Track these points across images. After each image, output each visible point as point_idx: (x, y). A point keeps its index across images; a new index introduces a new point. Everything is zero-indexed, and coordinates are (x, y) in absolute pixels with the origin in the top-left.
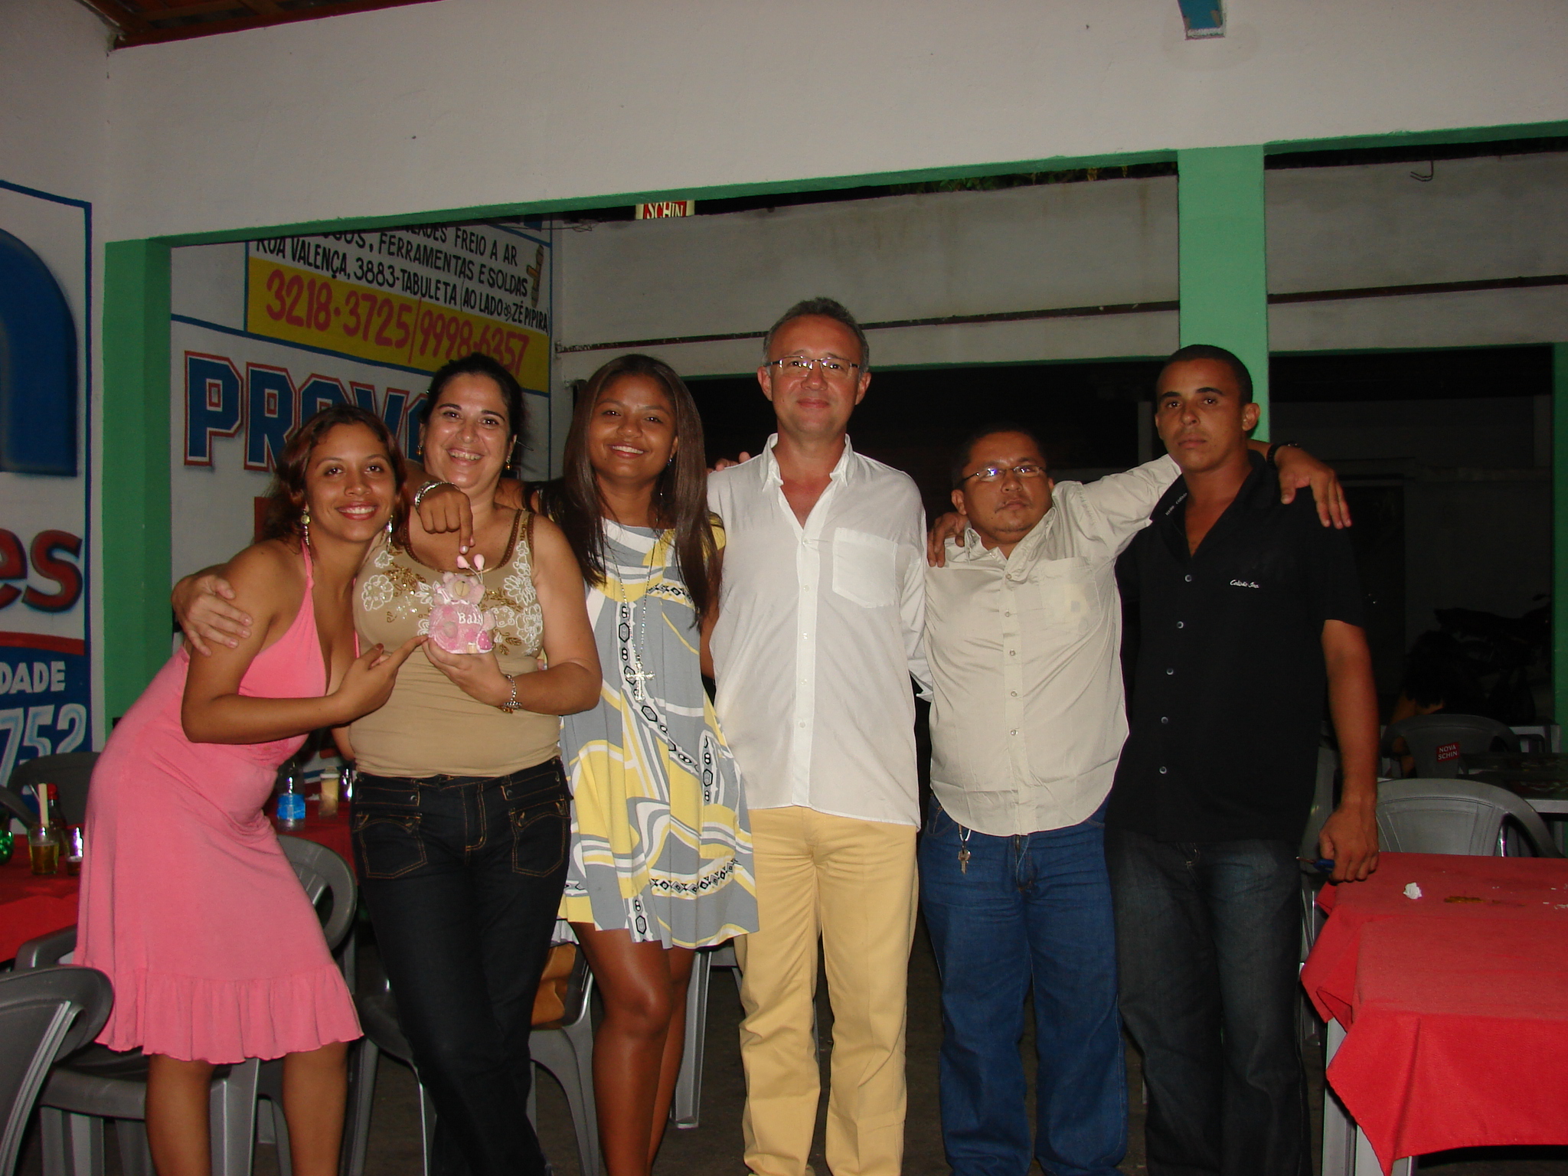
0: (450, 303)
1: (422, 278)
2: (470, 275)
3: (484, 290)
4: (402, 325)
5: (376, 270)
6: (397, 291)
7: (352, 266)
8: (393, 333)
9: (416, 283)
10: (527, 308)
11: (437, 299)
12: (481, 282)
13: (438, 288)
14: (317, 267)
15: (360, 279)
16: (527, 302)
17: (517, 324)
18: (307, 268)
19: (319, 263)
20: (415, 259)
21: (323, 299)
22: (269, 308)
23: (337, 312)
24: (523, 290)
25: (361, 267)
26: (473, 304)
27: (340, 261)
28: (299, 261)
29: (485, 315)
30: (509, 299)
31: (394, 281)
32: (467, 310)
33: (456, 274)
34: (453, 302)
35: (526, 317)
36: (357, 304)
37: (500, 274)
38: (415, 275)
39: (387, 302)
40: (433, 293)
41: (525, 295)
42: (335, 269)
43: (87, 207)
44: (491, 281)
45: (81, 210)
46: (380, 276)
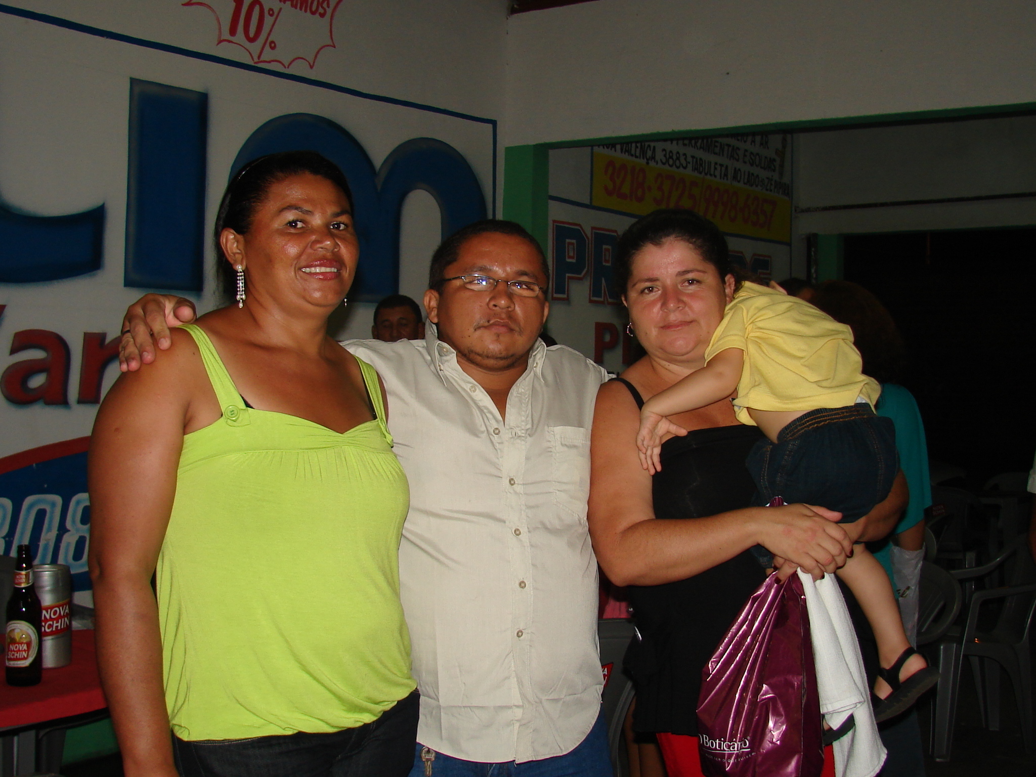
1: (705, 161)
2: (737, 157)
3: (746, 168)
4: (691, 196)
5: (675, 157)
6: (689, 171)
7: (659, 155)
8: (686, 202)
9: (701, 165)
10: (776, 181)
11: (715, 176)
12: (745, 162)
13: (715, 169)
14: (636, 157)
15: (664, 164)
16: (776, 176)
17: (769, 192)
18: (630, 158)
19: (638, 154)
20: (701, 148)
21: (640, 179)
22: (606, 188)
23: (650, 188)
24: (773, 167)
25: (665, 156)
26: (739, 179)
27: (651, 152)
28: (625, 153)
29: (747, 187)
30: (764, 174)
31: (687, 165)
32: (735, 183)
33: (728, 157)
34: (725, 178)
35: (775, 187)
36: (662, 182)
37: (758, 157)
38: (701, 159)
39: (682, 180)
40: (712, 172)
41: (774, 171)
42: (648, 157)
43: (494, 123)
44: (751, 162)
45: (490, 126)
46: (678, 162)
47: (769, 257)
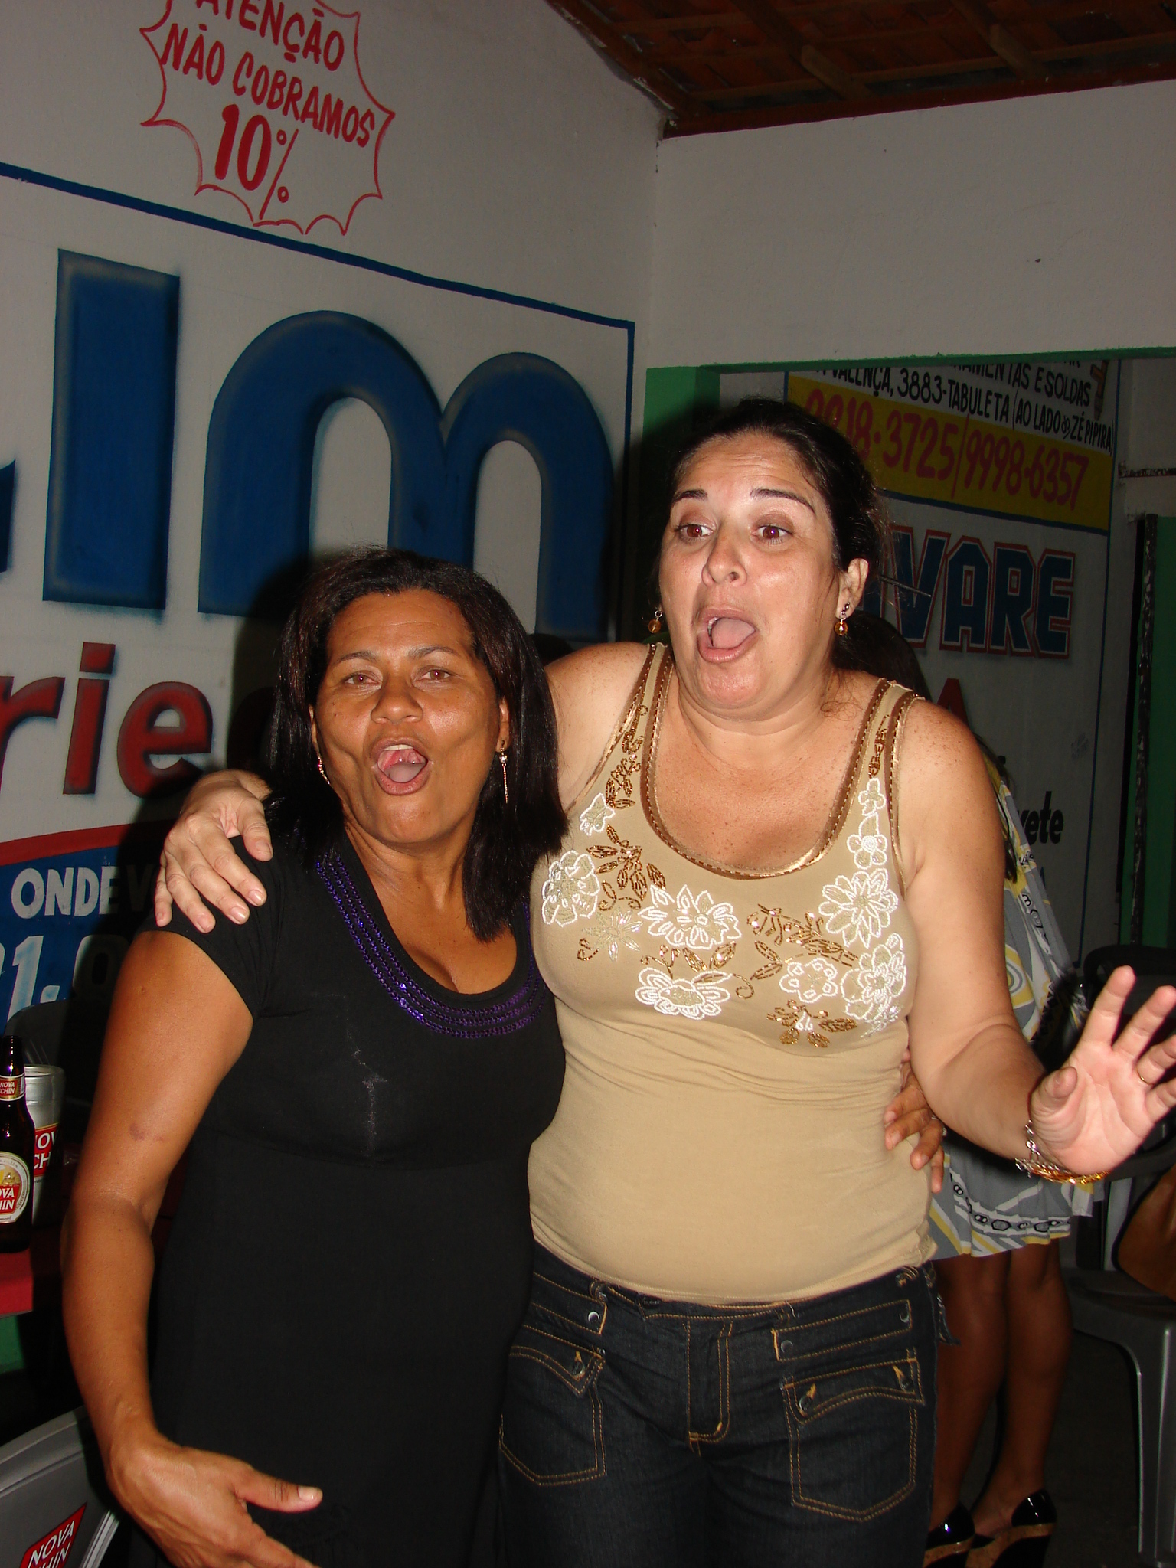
0: (1001, 420)
1: (971, 388)
2: (1025, 382)
3: (1039, 400)
4: (946, 451)
5: (921, 383)
6: (943, 407)
7: (896, 380)
8: (936, 461)
9: (964, 396)
10: (1088, 422)
11: (987, 415)
12: (1038, 390)
13: (988, 402)
14: (858, 383)
15: (903, 395)
16: (1089, 414)
17: (1076, 442)
18: (852, 386)
19: (861, 378)
21: (863, 423)
23: (878, 438)
25: (905, 380)
26: (1026, 420)
27: (882, 375)
28: (840, 378)
29: (1040, 433)
30: (1069, 410)
31: (941, 397)
32: (1020, 427)
33: (1009, 382)
34: (1004, 418)
35: (1087, 433)
36: (899, 427)
37: (1059, 379)
38: (964, 386)
39: (932, 422)
40: (982, 409)
41: (1087, 404)
42: (877, 384)
43: (630, 326)
44: (1049, 389)
45: (624, 332)
46: (926, 391)
47: (1073, 555)
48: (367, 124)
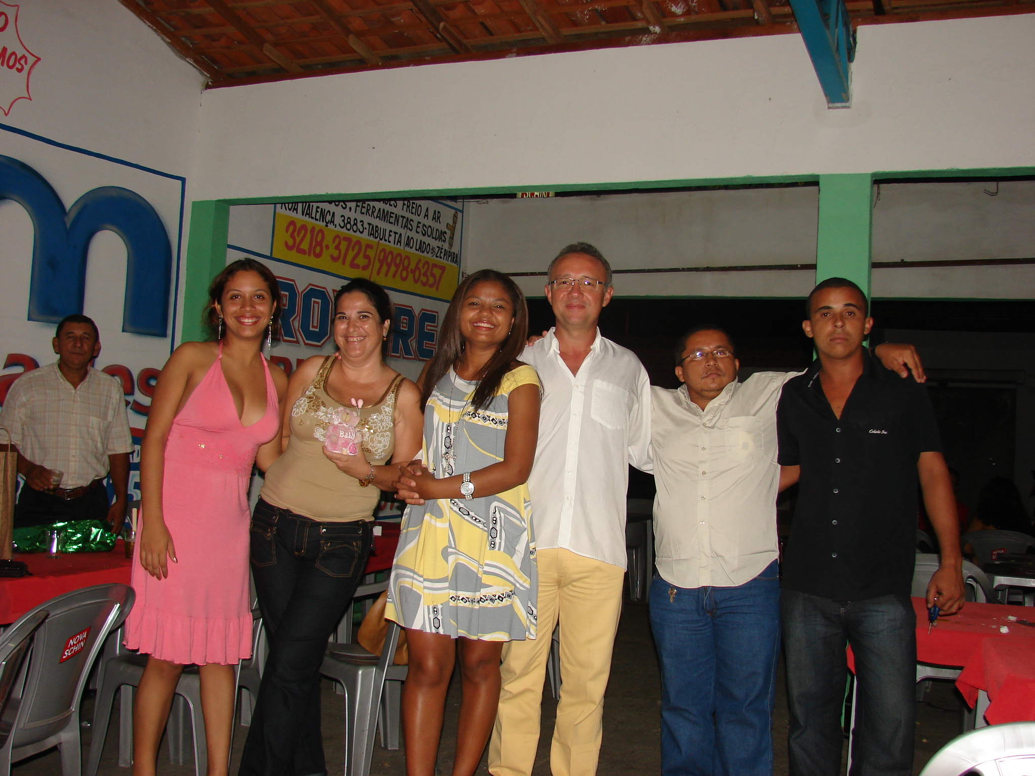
0: (397, 244)
1: (381, 228)
2: (411, 228)
3: (419, 237)
4: (366, 257)
5: (352, 223)
6: (365, 237)
7: (338, 220)
8: (361, 261)
9: (377, 231)
10: (445, 250)
11: (389, 242)
12: (418, 232)
13: (390, 235)
14: (316, 220)
15: (342, 228)
16: (446, 246)
17: (438, 259)
18: (310, 220)
19: (318, 217)
20: (377, 217)
21: (319, 239)
22: (286, 243)
23: (327, 247)
24: (443, 238)
25: (343, 221)
26: (411, 246)
27: (331, 217)
28: (306, 216)
29: (419, 253)
30: (435, 244)
31: (363, 230)
32: (408, 249)
33: (402, 227)
34: (399, 244)
35: (444, 255)
36: (340, 243)
37: (429, 228)
38: (377, 226)
39: (358, 242)
40: (387, 238)
41: (444, 241)
42: (327, 221)
43: (183, 180)
44: (424, 232)
45: (180, 182)
46: (355, 227)
47: (437, 313)
48: (23, 62)
